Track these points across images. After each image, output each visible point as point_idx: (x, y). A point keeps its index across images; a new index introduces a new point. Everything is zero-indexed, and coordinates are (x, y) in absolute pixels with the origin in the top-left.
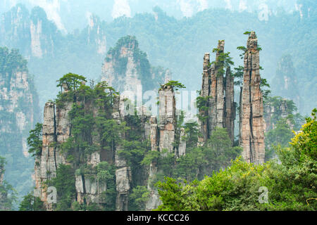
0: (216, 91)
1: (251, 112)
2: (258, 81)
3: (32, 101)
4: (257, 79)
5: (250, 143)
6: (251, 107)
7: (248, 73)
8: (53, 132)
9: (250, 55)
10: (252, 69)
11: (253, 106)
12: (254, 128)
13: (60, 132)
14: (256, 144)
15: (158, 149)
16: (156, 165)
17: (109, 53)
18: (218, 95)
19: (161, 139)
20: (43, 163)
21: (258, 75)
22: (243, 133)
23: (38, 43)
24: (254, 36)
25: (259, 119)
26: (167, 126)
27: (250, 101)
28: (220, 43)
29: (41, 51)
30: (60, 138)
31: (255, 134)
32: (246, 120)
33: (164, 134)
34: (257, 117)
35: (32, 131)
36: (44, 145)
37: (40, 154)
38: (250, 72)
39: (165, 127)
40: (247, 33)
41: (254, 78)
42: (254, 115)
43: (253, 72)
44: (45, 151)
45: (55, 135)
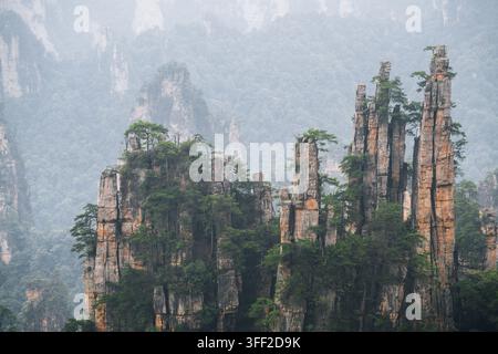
0: (377, 144)
1: (434, 179)
2: (446, 128)
3: (14, 172)
4: (446, 124)
5: (431, 228)
6: (434, 171)
7: (432, 115)
8: (115, 217)
9: (435, 84)
10: (437, 109)
11: (438, 167)
12: (438, 204)
13: (126, 217)
14: (440, 229)
15: (293, 240)
16: (288, 266)
17: (142, 91)
18: (380, 152)
19: (297, 224)
20: (99, 267)
21: (448, 118)
22: (420, 212)
23: (14, 75)
24: (443, 53)
25: (446, 190)
26: (307, 203)
27: (433, 161)
28: (384, 66)
29: (19, 88)
30: (127, 227)
31: (438, 213)
32: (424, 191)
33: (301, 216)
34: (443, 186)
35: (81, 216)
36: (100, 238)
37: (93, 254)
38: (435, 113)
39: (303, 204)
40: (430, 48)
41: (440, 123)
42: (438, 182)
43: (440, 113)
44: (101, 249)
45: (118, 223)
